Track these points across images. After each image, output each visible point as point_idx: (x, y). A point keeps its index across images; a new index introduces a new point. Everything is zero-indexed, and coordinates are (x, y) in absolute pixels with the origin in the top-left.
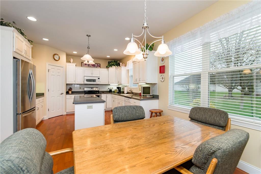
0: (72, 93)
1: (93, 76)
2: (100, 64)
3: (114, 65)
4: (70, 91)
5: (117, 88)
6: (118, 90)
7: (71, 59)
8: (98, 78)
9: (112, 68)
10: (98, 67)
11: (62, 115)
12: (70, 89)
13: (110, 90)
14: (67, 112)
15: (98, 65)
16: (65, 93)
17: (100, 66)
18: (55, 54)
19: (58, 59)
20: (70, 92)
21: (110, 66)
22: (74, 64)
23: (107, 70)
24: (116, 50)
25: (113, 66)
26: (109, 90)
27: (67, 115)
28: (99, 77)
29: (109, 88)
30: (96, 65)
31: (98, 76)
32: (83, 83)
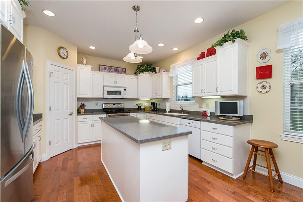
0: (84, 113)
1: (116, 85)
2: (125, 69)
3: (148, 71)
4: (81, 109)
5: (152, 103)
6: (152, 106)
7: (84, 58)
8: (125, 90)
9: (144, 74)
10: (122, 73)
11: (72, 149)
12: (82, 106)
13: (139, 107)
14: (78, 143)
15: (122, 70)
16: (75, 112)
17: (125, 72)
18: (61, 47)
19: (65, 57)
20: (82, 111)
21: (141, 72)
22: (89, 67)
23: (136, 77)
24: (161, 45)
25: (145, 72)
26: (137, 107)
27: (79, 148)
28: (126, 87)
29: (137, 104)
30: (120, 70)
31: (124, 86)
32: (102, 97)
